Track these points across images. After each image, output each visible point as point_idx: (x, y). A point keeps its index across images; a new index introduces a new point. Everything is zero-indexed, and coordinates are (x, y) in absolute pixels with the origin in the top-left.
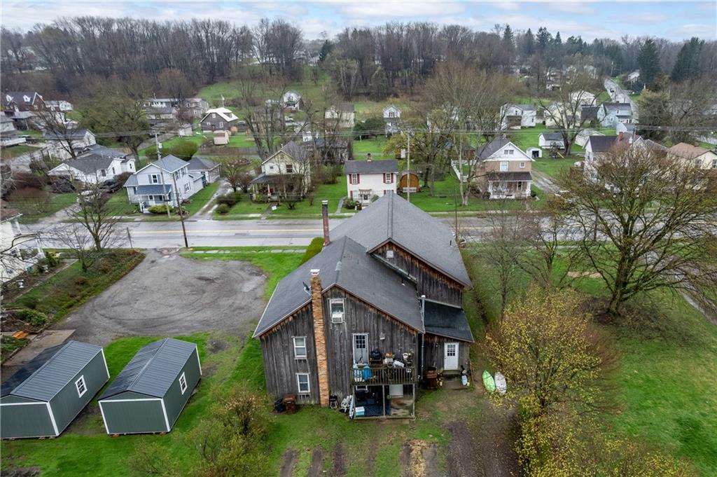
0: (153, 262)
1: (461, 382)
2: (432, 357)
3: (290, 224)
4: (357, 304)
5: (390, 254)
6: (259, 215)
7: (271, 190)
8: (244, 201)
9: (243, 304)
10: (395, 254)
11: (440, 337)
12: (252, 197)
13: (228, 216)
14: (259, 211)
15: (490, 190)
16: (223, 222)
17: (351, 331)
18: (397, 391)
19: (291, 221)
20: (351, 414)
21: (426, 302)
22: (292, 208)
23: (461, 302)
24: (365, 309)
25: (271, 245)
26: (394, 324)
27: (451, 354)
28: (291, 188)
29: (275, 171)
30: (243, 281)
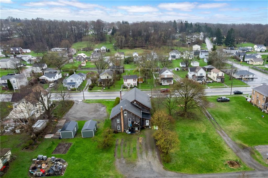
0: (77, 104)
1: (149, 128)
2: (144, 123)
3: (109, 93)
4: (129, 112)
5: (135, 102)
6: (100, 90)
7: (103, 83)
8: (96, 86)
9: (102, 113)
10: (136, 103)
11: (145, 119)
12: (97, 85)
13: (92, 91)
14: (100, 89)
15: (162, 83)
16: (91, 93)
17: (128, 118)
18: (136, 129)
19: (109, 92)
20: (128, 133)
21: (142, 112)
22: (109, 88)
23: (150, 112)
24: (131, 114)
25: (106, 99)
26: (136, 116)
27: (147, 122)
28: (108, 83)
29: (104, 78)
30: (100, 108)
